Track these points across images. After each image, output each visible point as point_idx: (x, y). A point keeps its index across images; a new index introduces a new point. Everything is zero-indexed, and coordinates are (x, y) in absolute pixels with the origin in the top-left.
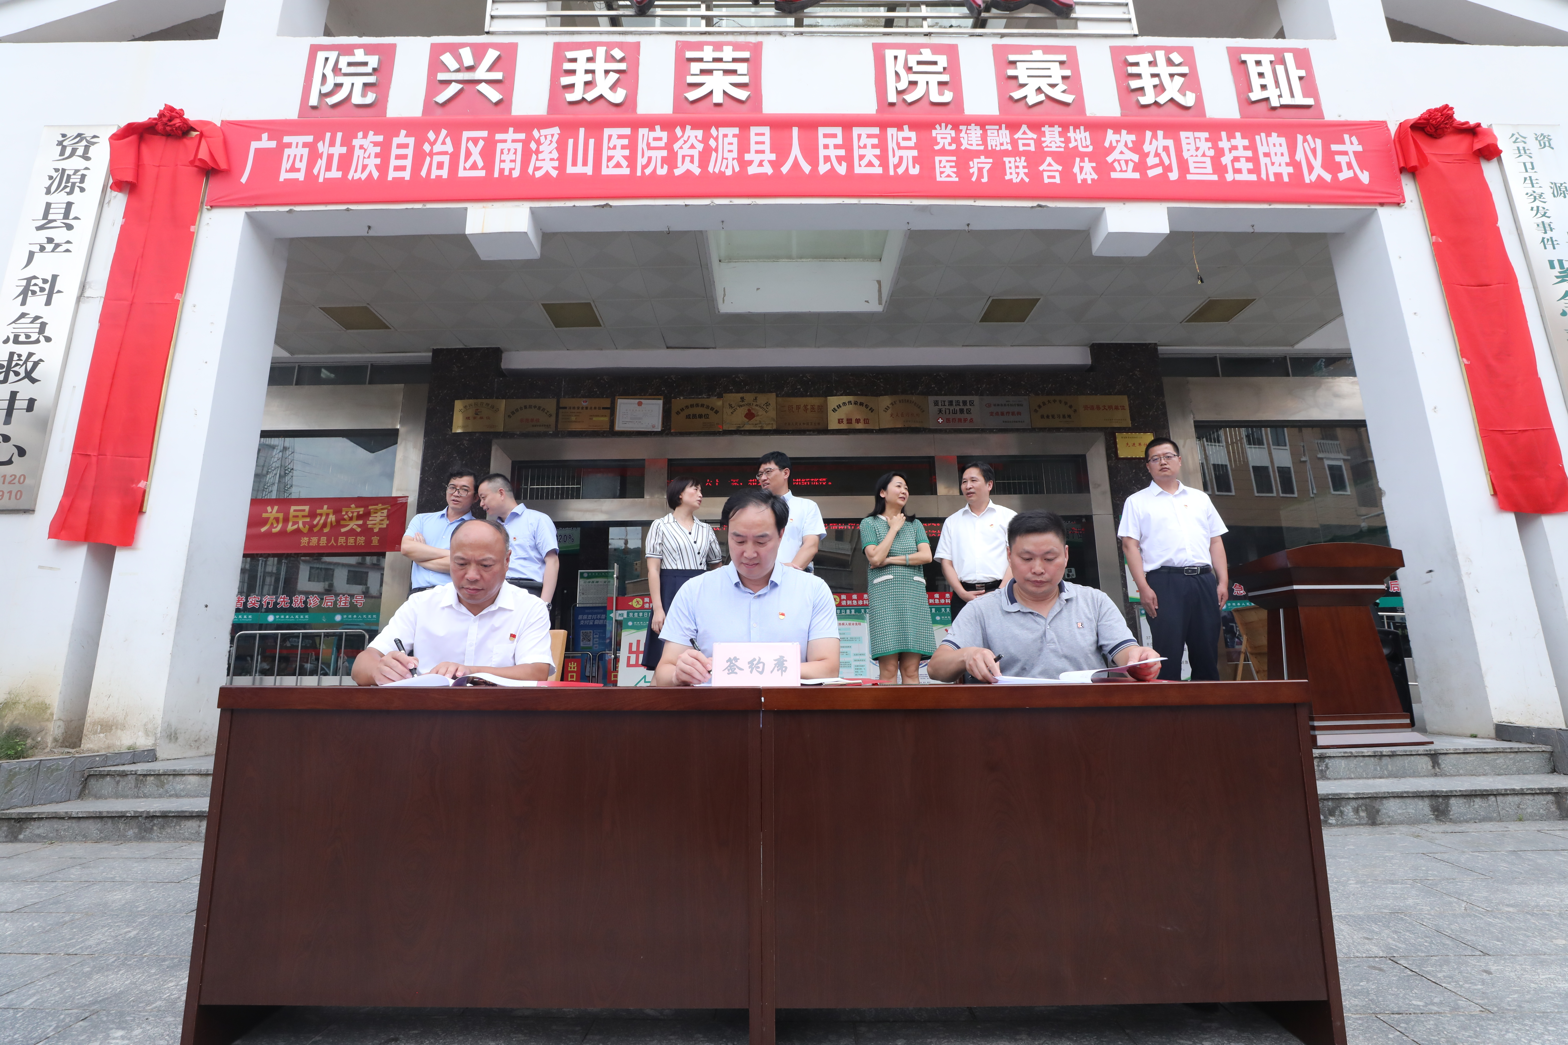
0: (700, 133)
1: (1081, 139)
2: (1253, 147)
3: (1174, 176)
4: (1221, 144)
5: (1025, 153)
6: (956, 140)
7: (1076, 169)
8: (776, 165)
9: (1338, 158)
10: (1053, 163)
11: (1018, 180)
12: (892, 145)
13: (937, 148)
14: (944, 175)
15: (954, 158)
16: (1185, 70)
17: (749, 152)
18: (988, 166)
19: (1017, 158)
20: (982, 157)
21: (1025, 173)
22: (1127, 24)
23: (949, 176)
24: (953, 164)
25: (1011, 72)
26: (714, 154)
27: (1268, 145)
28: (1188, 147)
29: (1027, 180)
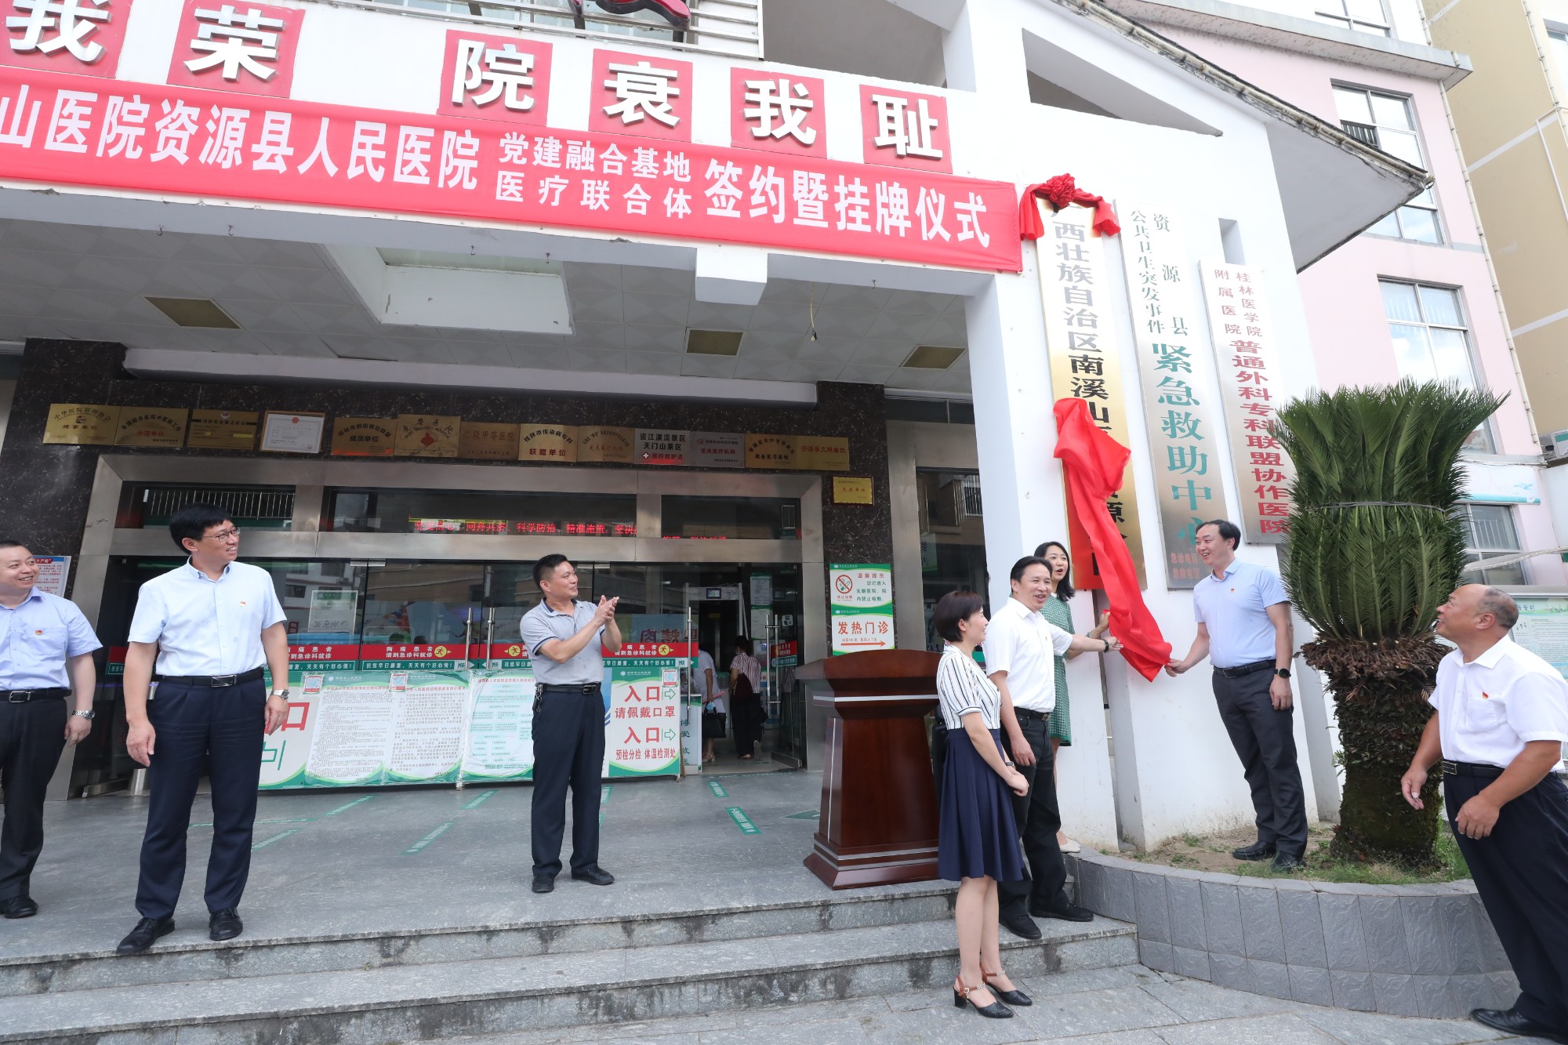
0: (195, 112)
1: (678, 166)
2: (871, 195)
3: (779, 218)
4: (837, 189)
5: (610, 177)
6: (528, 154)
7: (667, 201)
8: (292, 162)
9: (960, 217)
10: (641, 191)
11: (596, 207)
12: (446, 151)
13: (502, 160)
14: (505, 194)
15: (522, 175)
16: (809, 103)
17: (258, 142)
18: (561, 188)
19: (599, 182)
20: (557, 177)
21: (605, 200)
22: (753, 46)
23: (512, 195)
24: (520, 181)
25: (608, 83)
26: (210, 140)
27: (888, 195)
28: (801, 188)
29: (606, 208)
